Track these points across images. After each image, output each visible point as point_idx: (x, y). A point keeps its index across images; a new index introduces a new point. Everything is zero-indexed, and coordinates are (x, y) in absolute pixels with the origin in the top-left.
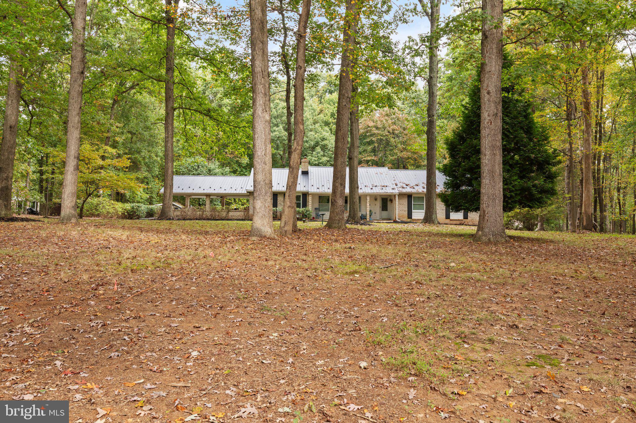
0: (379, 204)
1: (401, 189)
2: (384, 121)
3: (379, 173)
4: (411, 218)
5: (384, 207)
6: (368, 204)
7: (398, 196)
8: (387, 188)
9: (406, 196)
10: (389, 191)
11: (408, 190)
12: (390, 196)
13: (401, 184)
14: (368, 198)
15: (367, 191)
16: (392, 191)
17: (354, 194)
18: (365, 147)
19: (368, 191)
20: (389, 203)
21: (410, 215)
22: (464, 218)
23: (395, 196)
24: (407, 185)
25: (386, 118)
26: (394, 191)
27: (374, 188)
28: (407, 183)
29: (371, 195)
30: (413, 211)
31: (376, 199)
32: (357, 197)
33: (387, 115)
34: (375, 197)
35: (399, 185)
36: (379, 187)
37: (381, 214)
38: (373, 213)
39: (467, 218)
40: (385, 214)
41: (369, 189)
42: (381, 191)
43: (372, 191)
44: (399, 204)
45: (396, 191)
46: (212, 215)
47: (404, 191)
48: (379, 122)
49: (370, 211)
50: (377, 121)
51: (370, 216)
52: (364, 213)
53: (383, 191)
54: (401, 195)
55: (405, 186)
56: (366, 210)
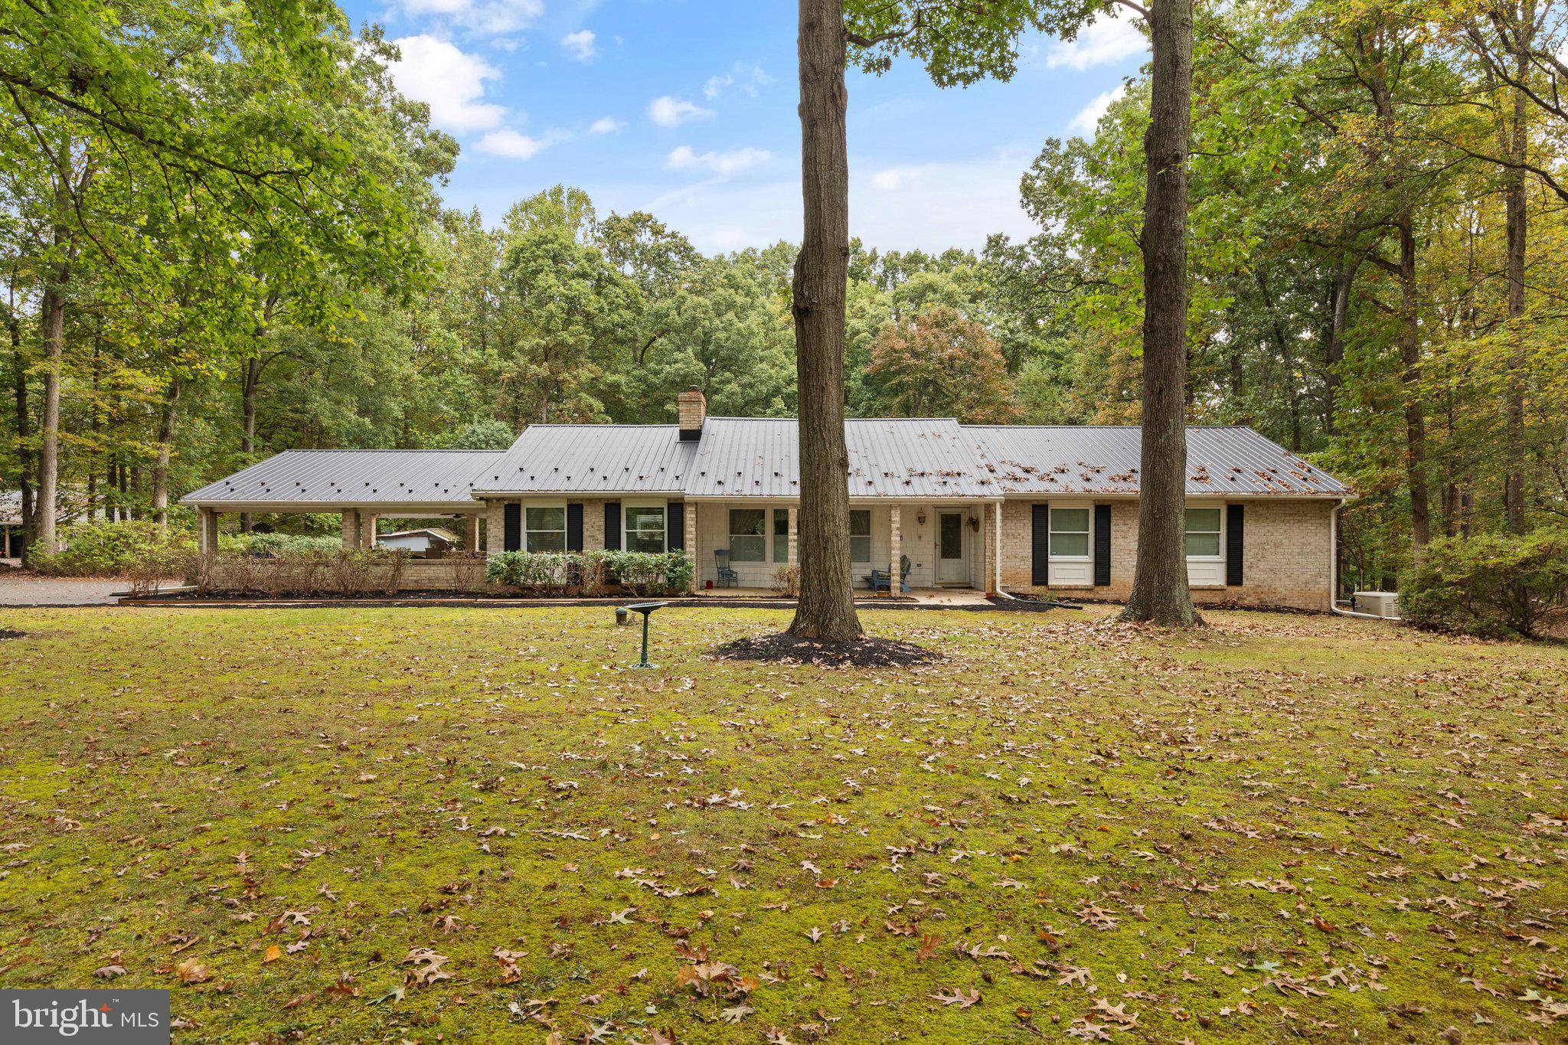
0: (931, 534)
1: (1009, 484)
2: (931, 338)
3: (929, 435)
4: (1045, 583)
5: (950, 547)
6: (895, 538)
7: (1002, 506)
8: (961, 480)
9: (1029, 509)
10: (968, 489)
11: (1033, 487)
12: (969, 507)
13: (1008, 469)
14: (896, 517)
15: (891, 492)
16: (978, 490)
17: (826, 499)
18: (887, 401)
19: (894, 489)
20: (965, 532)
21: (1040, 574)
22: (1229, 583)
23: (989, 508)
24: (1027, 471)
25: (935, 330)
26: (985, 490)
27: (915, 480)
28: (1027, 465)
29: (904, 506)
30: (1051, 558)
31: (921, 520)
32: (842, 514)
33: (937, 324)
34: (917, 513)
35: (1001, 471)
36: (933, 479)
37: (937, 568)
38: (913, 565)
39: (1240, 583)
40: (951, 569)
41: (898, 483)
42: (941, 491)
43: (909, 491)
44: (1005, 534)
45: (995, 491)
46: (342, 581)
47: (1020, 489)
48: (918, 340)
49: (904, 559)
50: (913, 338)
51: (903, 576)
52: (880, 566)
53: (947, 490)
54: (1012, 504)
55: (1019, 473)
56: (889, 554)
